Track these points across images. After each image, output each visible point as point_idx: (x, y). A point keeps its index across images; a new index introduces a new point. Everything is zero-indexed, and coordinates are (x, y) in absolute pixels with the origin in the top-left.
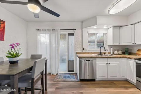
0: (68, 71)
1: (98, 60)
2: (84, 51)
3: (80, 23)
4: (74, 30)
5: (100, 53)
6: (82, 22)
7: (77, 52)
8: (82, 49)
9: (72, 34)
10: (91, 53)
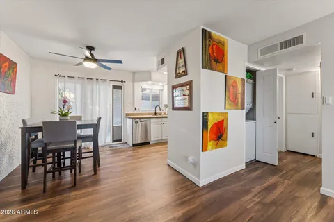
0: (113, 141)
1: (152, 120)
2: (136, 112)
3: (131, 74)
4: (122, 82)
5: (156, 114)
6: (134, 73)
7: (126, 112)
8: (133, 109)
9: (120, 88)
10: (145, 114)
